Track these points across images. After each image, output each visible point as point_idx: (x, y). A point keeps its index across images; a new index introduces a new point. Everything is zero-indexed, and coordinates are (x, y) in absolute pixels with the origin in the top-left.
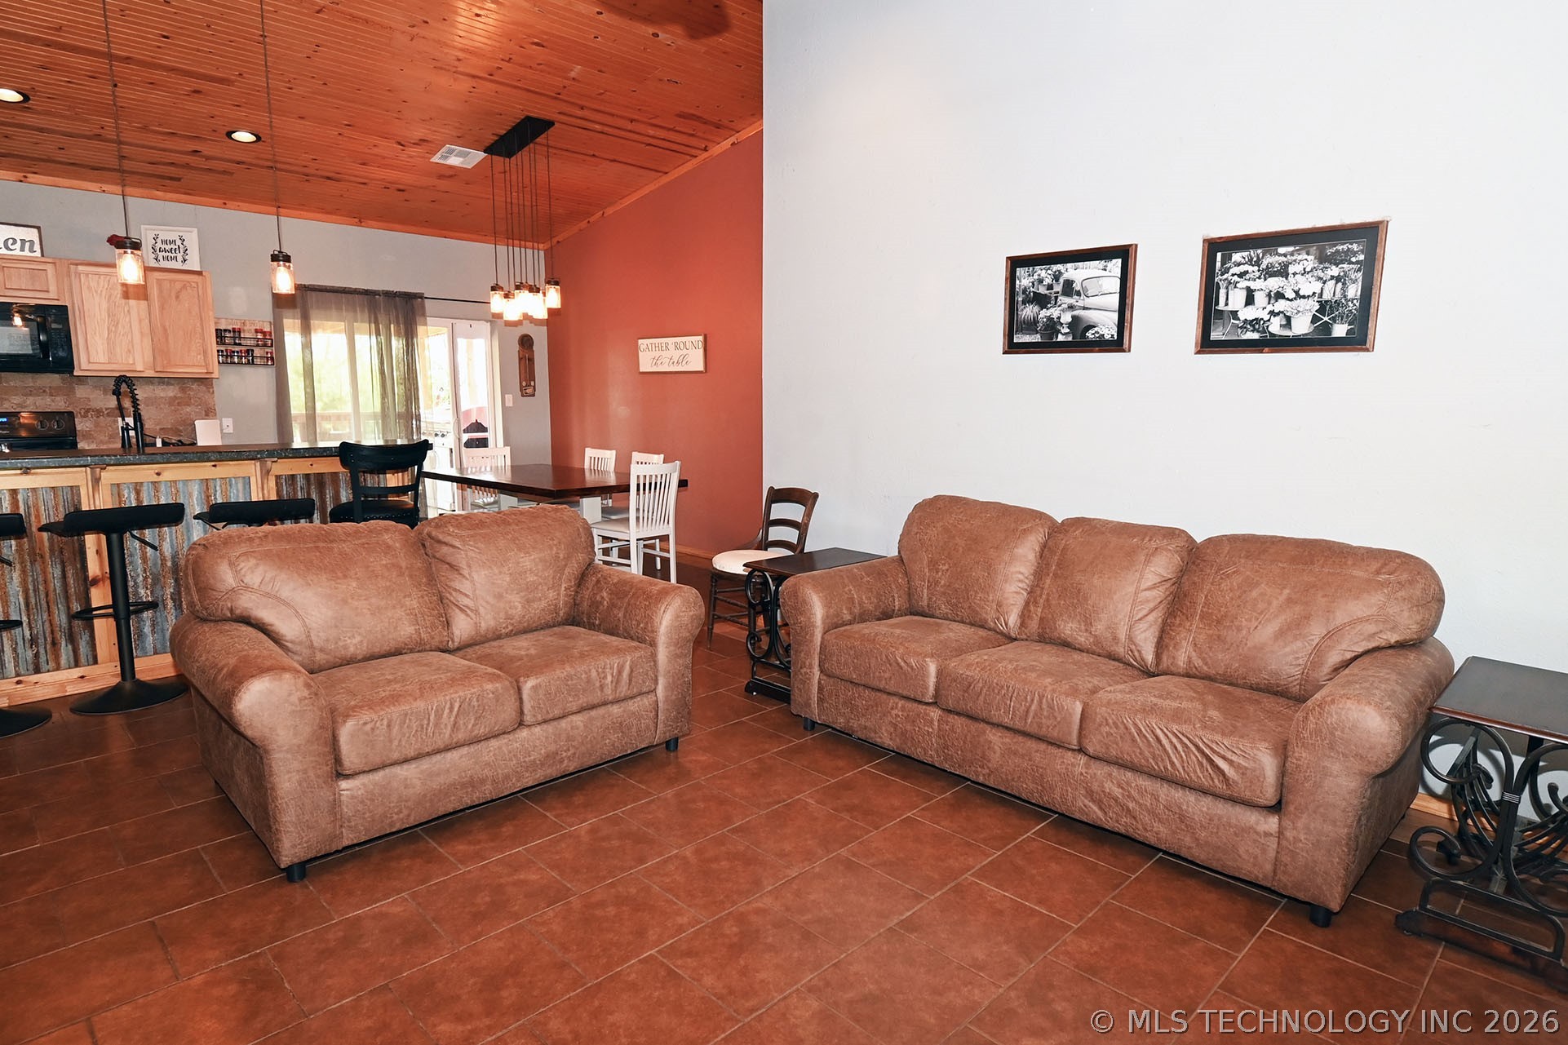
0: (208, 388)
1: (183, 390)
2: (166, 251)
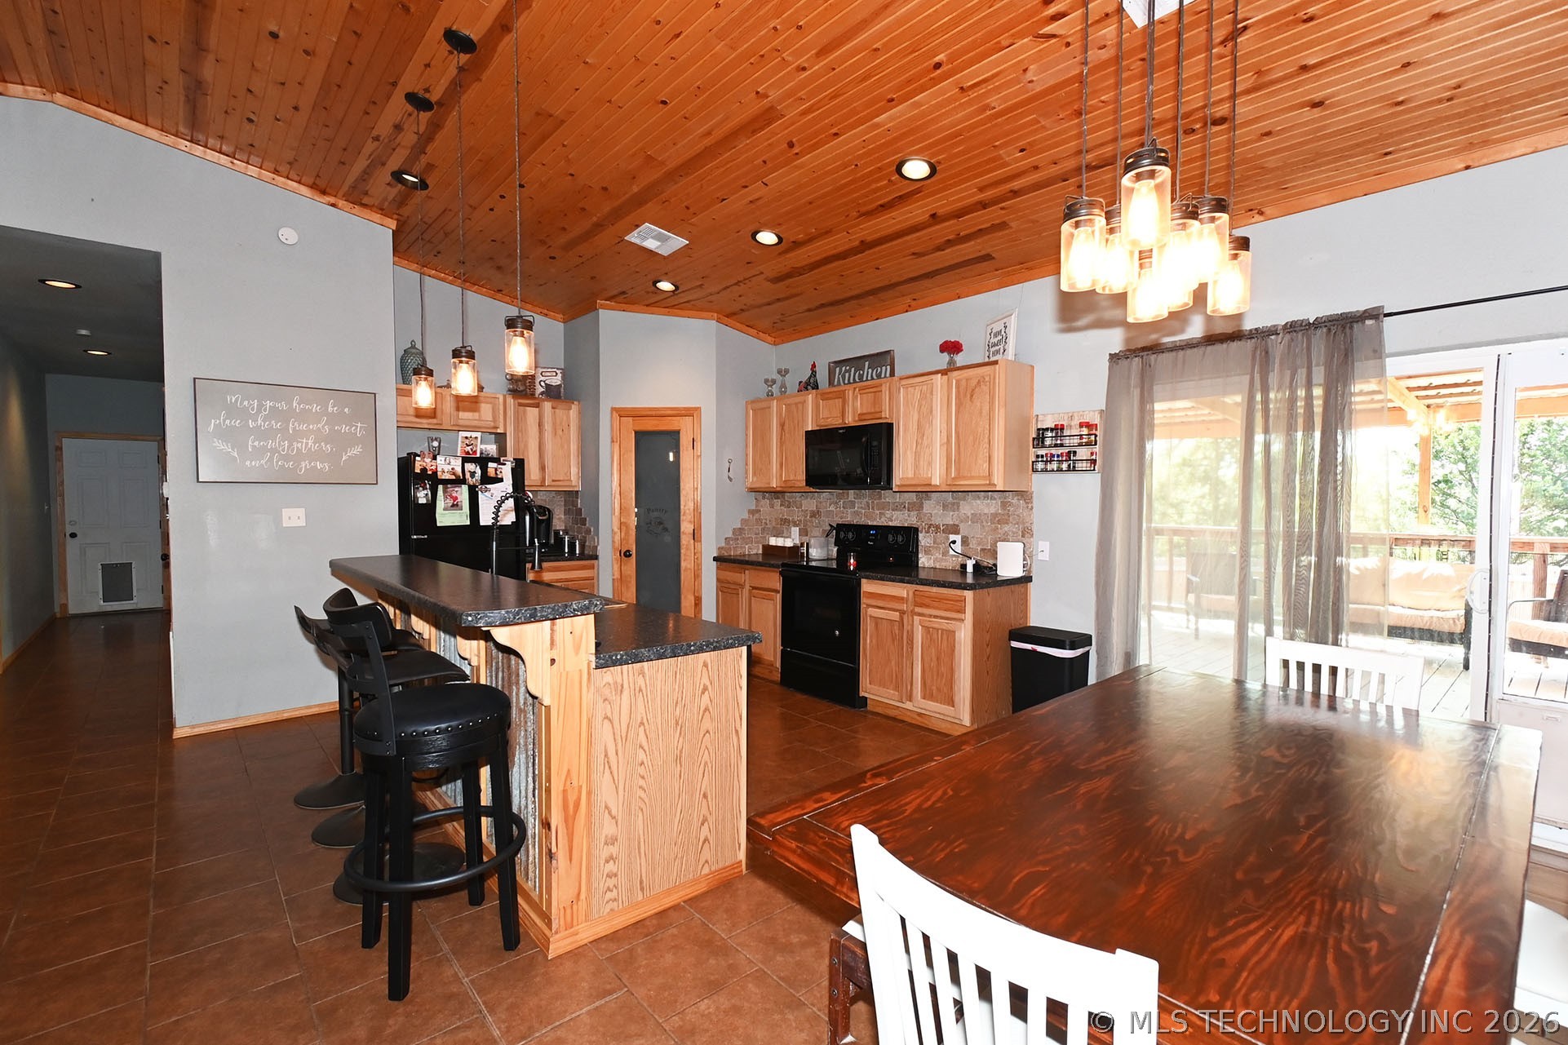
0: (1027, 503)
1: (1004, 505)
2: (995, 345)
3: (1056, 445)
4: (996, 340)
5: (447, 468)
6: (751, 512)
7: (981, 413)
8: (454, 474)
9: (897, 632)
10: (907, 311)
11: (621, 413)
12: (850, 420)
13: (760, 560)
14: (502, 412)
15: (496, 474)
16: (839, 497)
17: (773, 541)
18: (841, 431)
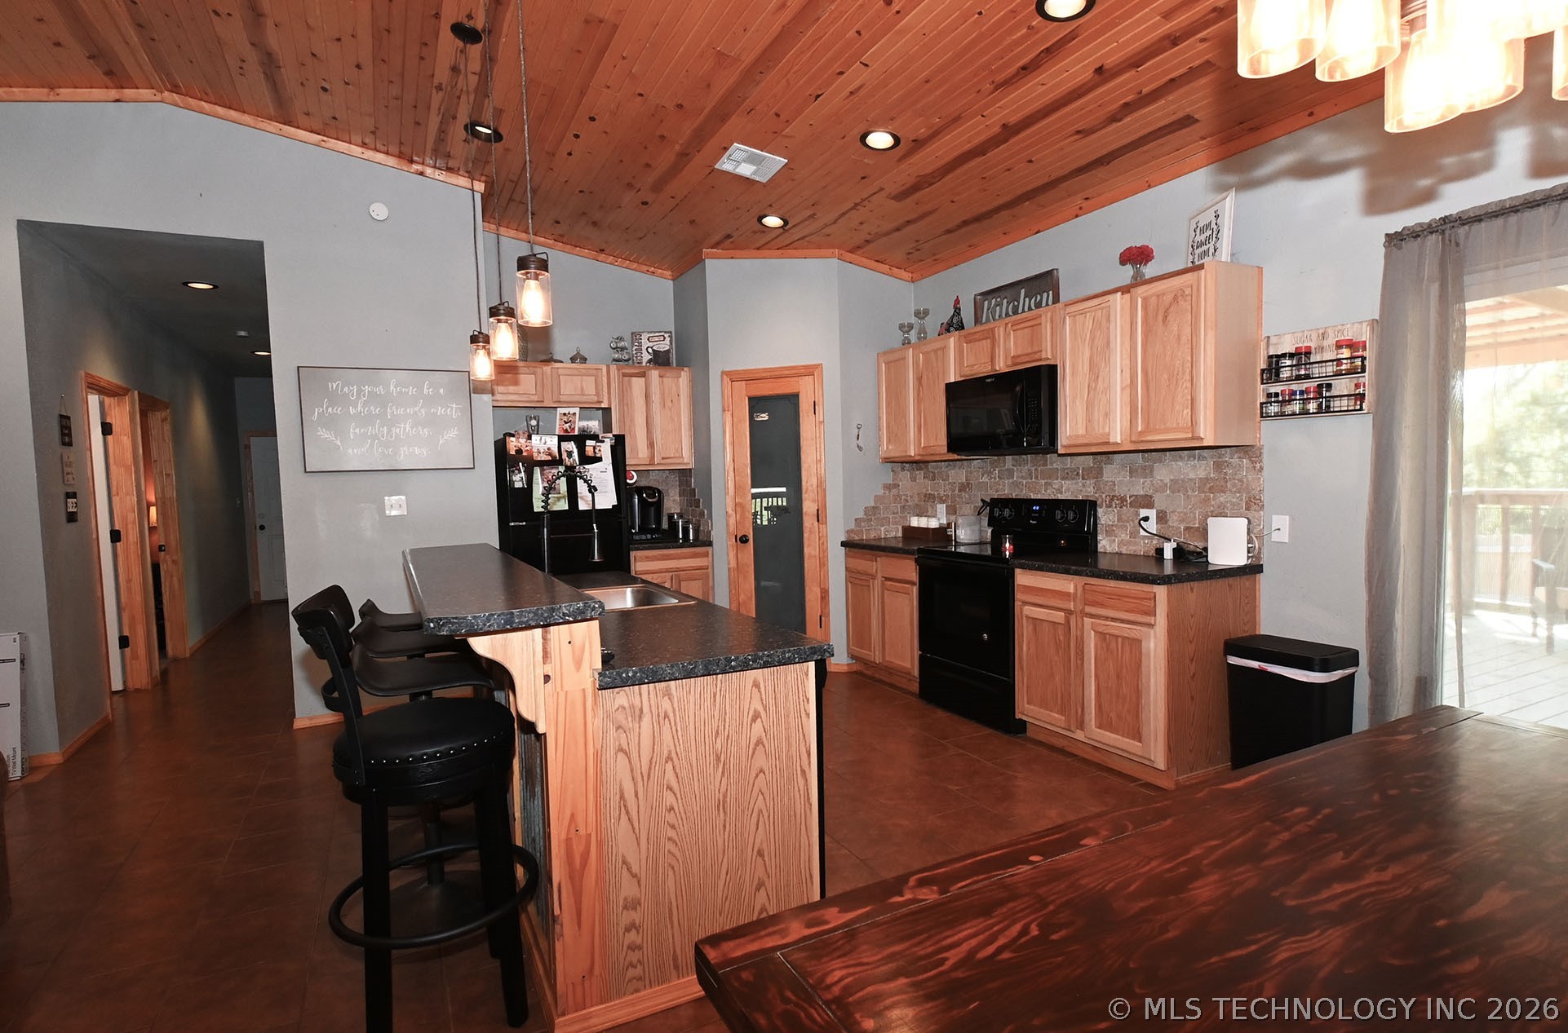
0: (1253, 462)
1: (1218, 466)
2: (1202, 244)
3: (1298, 378)
4: (1203, 237)
5: (543, 448)
6: (888, 487)
7: (1179, 338)
8: (550, 454)
9: (1061, 638)
10: (1077, 216)
11: (733, 377)
12: (1002, 366)
13: (900, 545)
14: (605, 385)
15: (595, 452)
16: (994, 465)
17: (915, 522)
18: (989, 380)
